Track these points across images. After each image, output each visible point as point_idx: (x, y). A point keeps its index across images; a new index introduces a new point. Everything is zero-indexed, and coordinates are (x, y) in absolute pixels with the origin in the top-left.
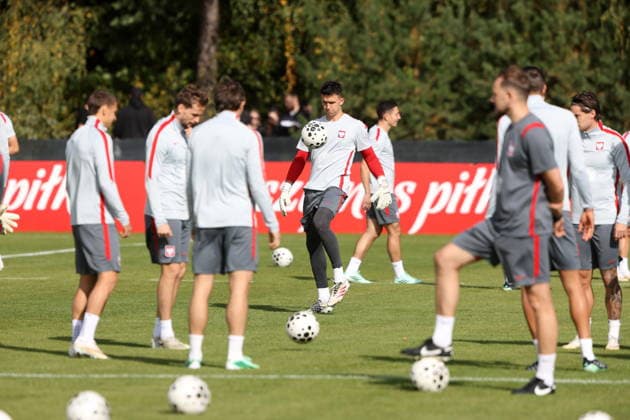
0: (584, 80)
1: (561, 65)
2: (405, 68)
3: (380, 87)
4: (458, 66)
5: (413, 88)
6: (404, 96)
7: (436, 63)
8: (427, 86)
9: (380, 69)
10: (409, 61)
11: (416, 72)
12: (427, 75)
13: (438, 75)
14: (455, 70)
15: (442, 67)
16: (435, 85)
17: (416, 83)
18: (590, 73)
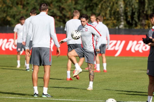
0: (73, 9)
1: (65, 4)
2: (18, 5)
3: (11, 11)
4: (34, 5)
5: (20, 11)
6: (18, 13)
7: (28, 4)
8: (25, 11)
9: (11, 6)
10: (20, 3)
11: (22, 6)
12: (25, 7)
13: (28, 7)
14: (33, 6)
15: (29, 5)
16: (27, 10)
17: (21, 9)
18: (75, 6)
